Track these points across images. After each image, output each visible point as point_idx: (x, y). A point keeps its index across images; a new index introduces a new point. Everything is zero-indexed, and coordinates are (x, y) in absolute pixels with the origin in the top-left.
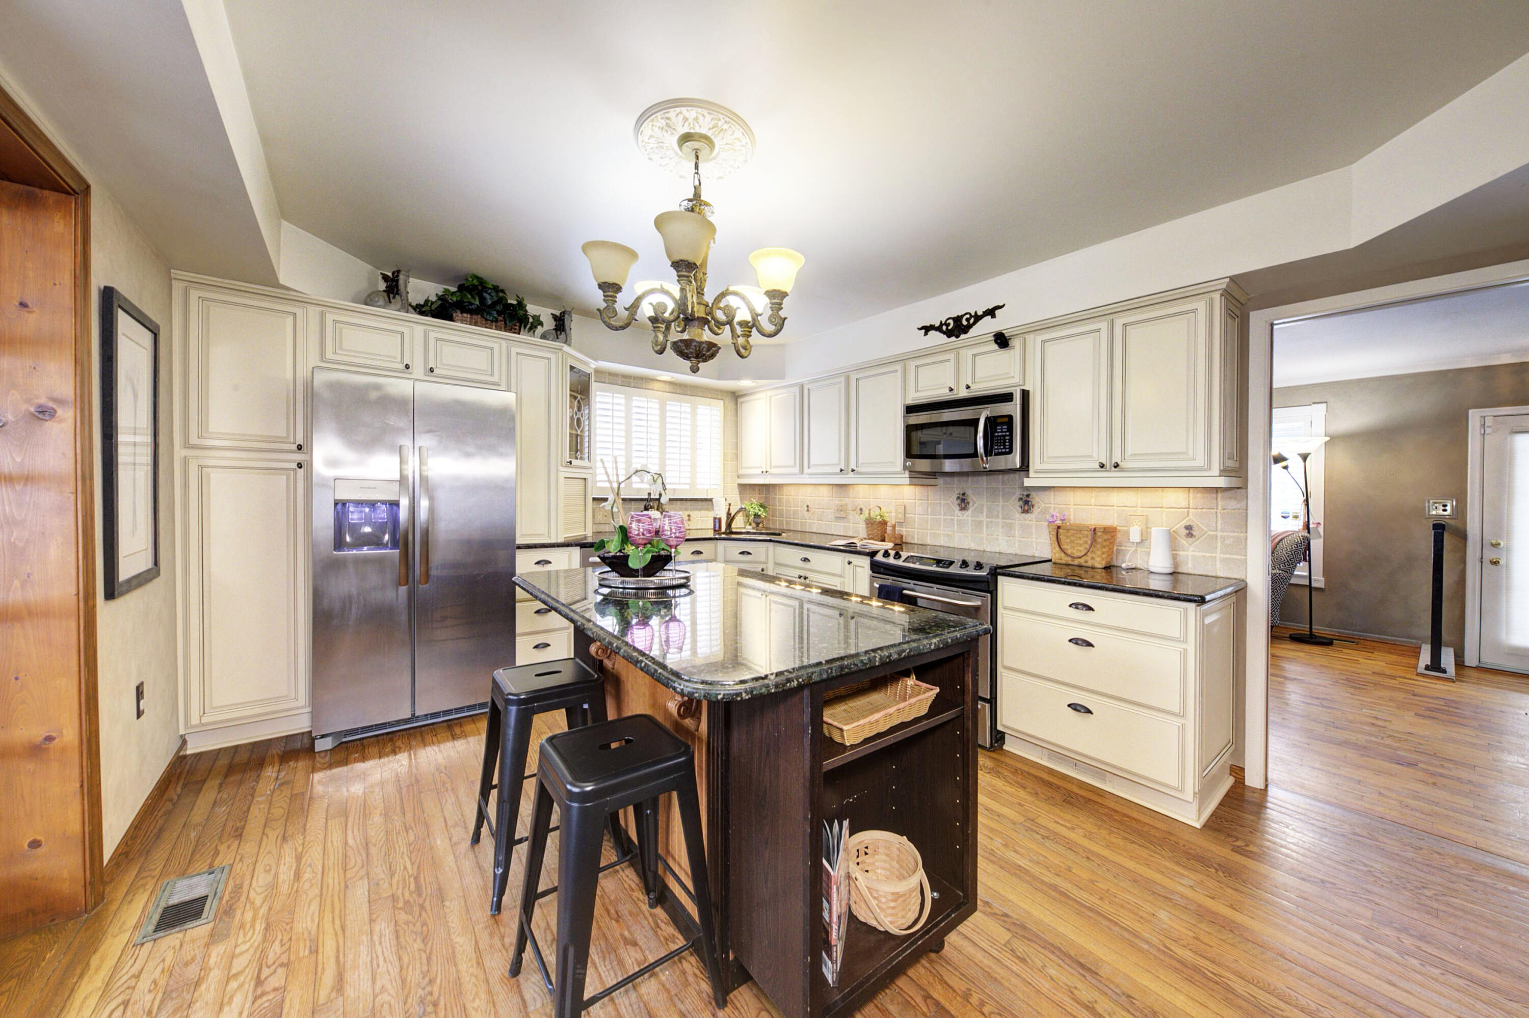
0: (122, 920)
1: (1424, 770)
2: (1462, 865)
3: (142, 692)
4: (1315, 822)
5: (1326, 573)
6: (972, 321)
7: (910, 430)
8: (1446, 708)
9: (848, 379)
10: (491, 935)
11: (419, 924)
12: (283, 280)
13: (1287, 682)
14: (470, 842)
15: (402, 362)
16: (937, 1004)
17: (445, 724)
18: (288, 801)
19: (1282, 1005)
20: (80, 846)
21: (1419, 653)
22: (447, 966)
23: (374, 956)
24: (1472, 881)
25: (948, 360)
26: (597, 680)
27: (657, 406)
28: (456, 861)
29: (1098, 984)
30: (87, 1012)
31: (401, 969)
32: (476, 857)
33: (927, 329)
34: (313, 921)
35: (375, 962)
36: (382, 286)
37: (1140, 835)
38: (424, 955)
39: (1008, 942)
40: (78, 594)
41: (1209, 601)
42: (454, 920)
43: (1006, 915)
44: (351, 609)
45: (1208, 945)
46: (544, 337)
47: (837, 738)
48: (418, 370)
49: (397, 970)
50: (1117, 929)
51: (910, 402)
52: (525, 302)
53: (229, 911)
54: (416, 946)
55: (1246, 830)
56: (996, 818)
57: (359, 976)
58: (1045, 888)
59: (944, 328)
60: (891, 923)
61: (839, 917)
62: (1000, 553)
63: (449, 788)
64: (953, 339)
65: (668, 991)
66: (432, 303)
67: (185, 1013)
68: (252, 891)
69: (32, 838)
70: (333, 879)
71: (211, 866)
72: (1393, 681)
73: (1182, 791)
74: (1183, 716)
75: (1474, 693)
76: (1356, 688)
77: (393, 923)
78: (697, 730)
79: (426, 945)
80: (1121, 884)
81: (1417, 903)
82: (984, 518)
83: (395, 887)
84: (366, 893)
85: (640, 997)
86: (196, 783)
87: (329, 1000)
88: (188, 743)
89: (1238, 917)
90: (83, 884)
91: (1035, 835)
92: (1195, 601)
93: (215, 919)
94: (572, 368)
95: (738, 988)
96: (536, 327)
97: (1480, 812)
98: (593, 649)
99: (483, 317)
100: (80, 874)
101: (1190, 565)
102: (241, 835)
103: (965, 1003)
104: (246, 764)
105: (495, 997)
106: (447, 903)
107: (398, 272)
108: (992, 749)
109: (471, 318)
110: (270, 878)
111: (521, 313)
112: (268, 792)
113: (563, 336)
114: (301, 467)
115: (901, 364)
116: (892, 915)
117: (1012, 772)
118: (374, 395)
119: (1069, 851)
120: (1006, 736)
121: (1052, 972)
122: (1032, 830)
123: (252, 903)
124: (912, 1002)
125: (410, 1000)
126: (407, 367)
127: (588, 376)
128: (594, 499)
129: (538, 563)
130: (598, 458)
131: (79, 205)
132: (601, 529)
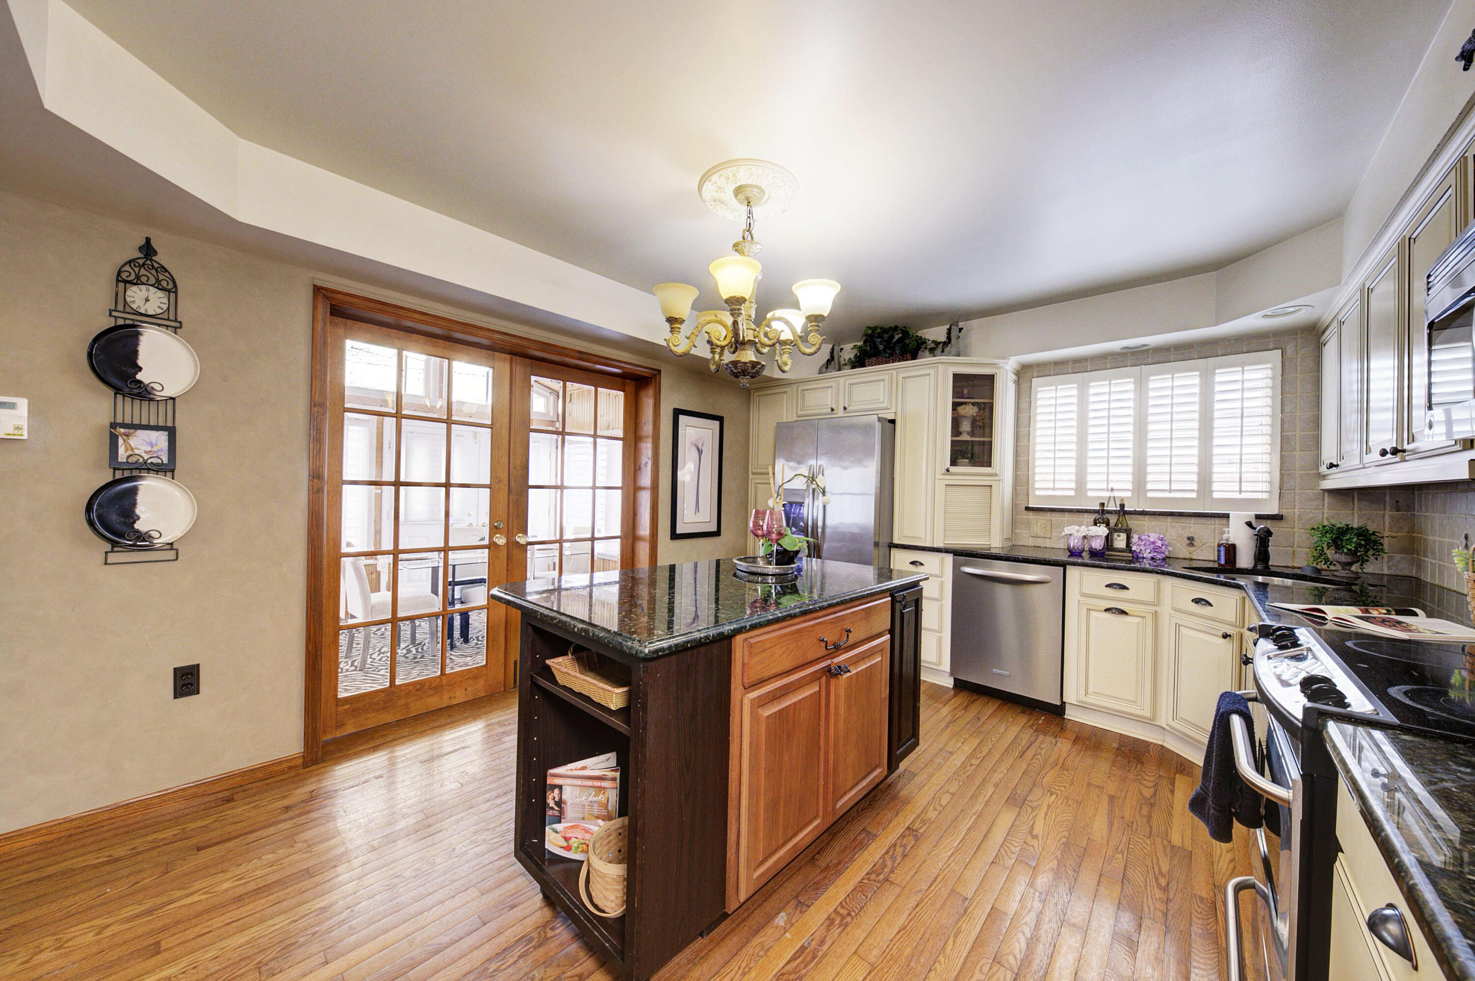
40: (650, 534)
48: (839, 410)
94: (957, 376)
96: (937, 346)
126: (832, 410)
127: (991, 378)
128: (1028, 509)
129: (913, 563)
130: (1037, 463)
131: (656, 380)
132: (1040, 542)
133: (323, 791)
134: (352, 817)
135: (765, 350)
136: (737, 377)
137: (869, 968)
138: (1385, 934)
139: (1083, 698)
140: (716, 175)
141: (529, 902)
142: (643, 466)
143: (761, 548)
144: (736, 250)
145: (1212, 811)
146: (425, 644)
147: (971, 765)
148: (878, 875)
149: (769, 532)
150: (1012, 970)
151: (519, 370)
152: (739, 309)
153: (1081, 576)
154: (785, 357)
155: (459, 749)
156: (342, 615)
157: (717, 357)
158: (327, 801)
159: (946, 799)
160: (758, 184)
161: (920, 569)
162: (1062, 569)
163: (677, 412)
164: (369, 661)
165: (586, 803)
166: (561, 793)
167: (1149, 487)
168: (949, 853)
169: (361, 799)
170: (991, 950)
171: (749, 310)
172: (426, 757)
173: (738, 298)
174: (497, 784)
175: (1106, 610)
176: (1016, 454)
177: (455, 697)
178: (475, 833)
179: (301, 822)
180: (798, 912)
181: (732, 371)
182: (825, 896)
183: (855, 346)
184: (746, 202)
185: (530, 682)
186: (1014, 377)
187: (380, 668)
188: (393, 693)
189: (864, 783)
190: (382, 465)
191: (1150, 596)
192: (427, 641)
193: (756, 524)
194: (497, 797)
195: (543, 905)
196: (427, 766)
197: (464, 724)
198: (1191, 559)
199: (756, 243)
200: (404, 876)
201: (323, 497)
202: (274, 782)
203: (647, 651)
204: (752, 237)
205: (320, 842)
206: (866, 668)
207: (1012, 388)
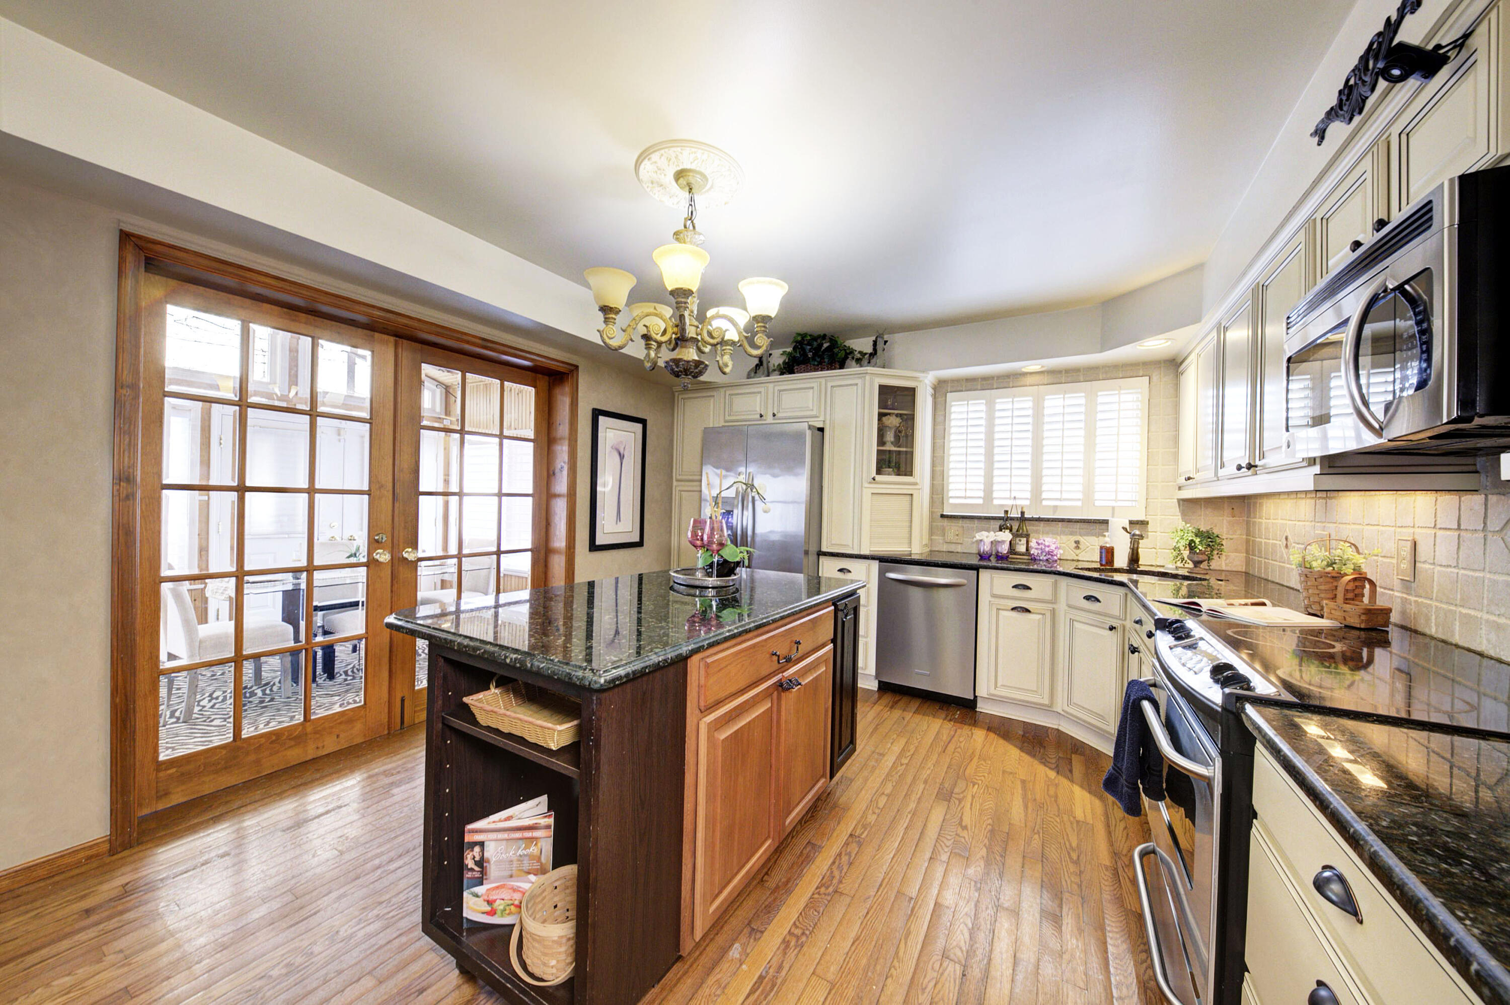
9: (1256, 292)
15: (760, 413)
25: (1365, 176)
48: (769, 417)
64: (1356, 118)
94: (881, 386)
109: (805, 367)
111: (843, 350)
113: (874, 359)
115: (1307, 227)
126: (761, 416)
127: (913, 390)
128: (942, 516)
129: (841, 570)
130: (951, 472)
131: (573, 376)
132: (952, 548)
133: (142, 882)
134: (189, 910)
135: (707, 349)
136: (678, 376)
137: (829, 986)
138: (1330, 894)
139: (993, 691)
140: (657, 153)
141: (443, 982)
142: (557, 471)
143: (701, 559)
144: (677, 239)
145: (1125, 789)
146: (274, 684)
147: (902, 765)
148: (827, 888)
149: (710, 542)
150: (959, 962)
151: (406, 357)
152: (685, 303)
153: (992, 579)
154: (727, 358)
155: (333, 810)
156: (163, 657)
157: (653, 354)
158: (146, 897)
159: (882, 801)
160: (702, 170)
161: (848, 576)
162: (975, 572)
163: (597, 414)
164: (196, 709)
165: (515, 858)
166: (483, 851)
167: (1044, 496)
168: (892, 855)
169: (200, 886)
170: (940, 943)
171: (693, 304)
172: (289, 823)
173: (685, 290)
174: (388, 846)
175: (1013, 609)
176: (933, 465)
177: (323, 747)
178: (363, 908)
179: (111, 927)
180: (752, 940)
181: (672, 370)
182: (778, 917)
183: (784, 352)
184: (687, 188)
185: (440, 725)
186: (932, 391)
187: (213, 717)
188: (239, 748)
189: (810, 796)
190: (209, 467)
191: (1048, 596)
192: (277, 680)
193: (694, 534)
194: (390, 862)
195: (461, 982)
196: (291, 835)
197: (338, 778)
198: (1078, 561)
199: (700, 234)
200: (271, 976)
201: (134, 505)
202: (65, 880)
203: (602, 681)
204: (694, 227)
205: (143, 950)
206: (812, 680)
207: (929, 401)
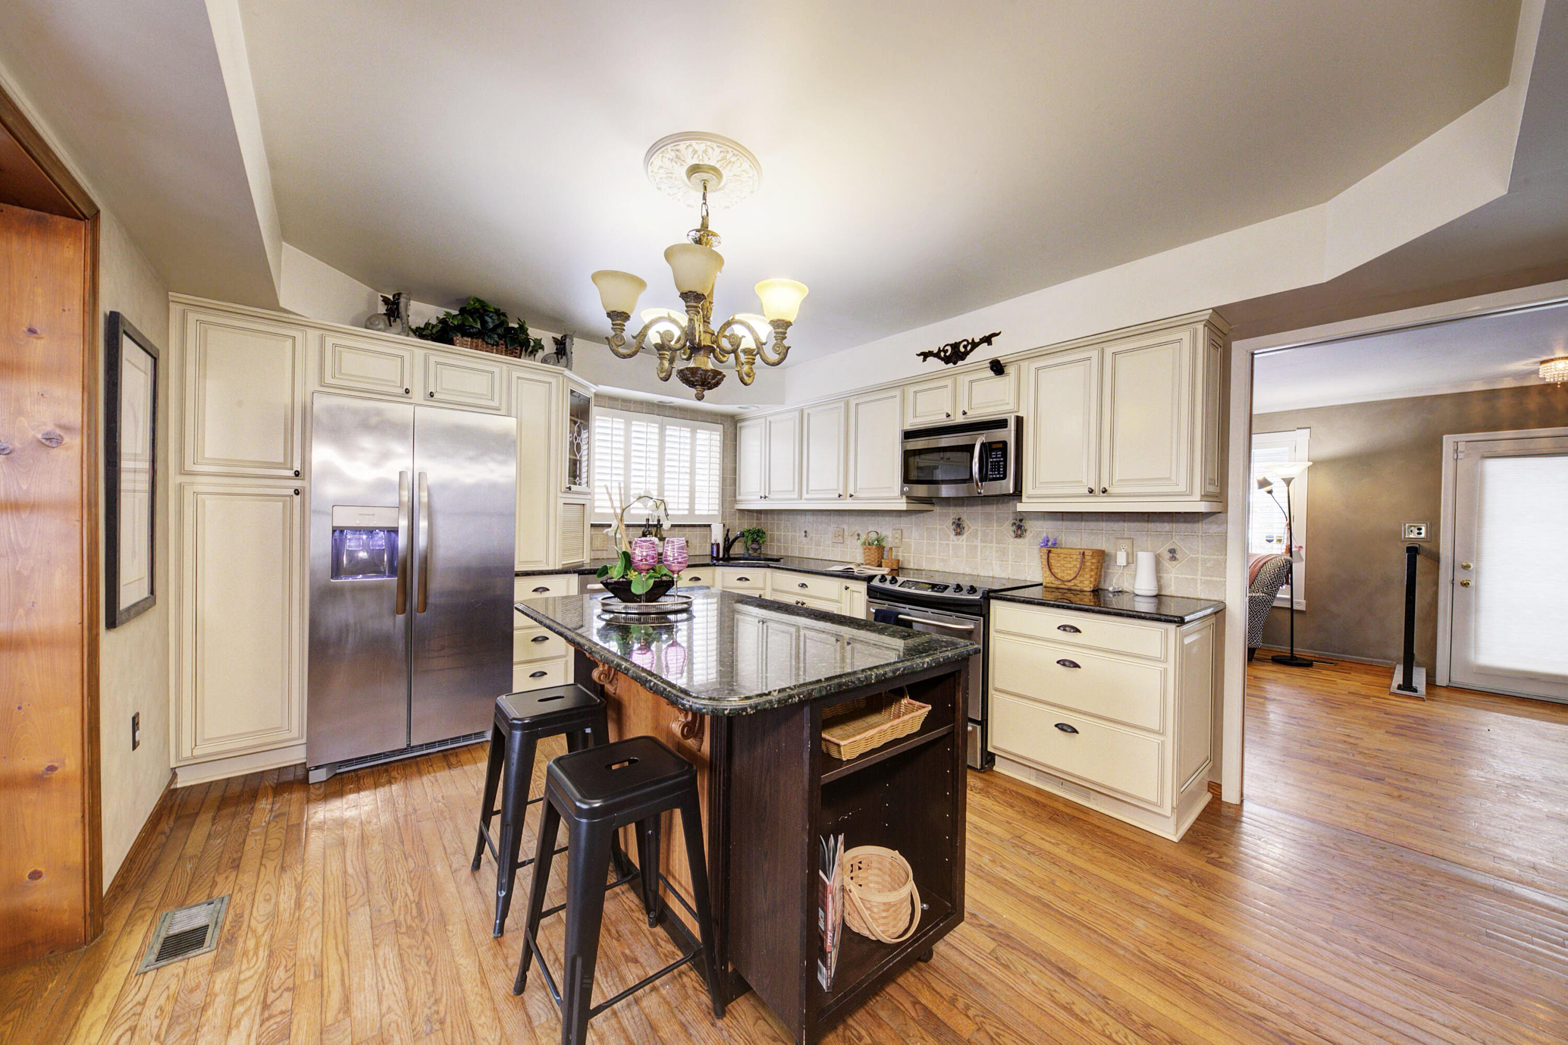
0: (123, 950)
1: (1389, 784)
2: (1418, 872)
3: (138, 724)
4: (1285, 834)
5: (1307, 596)
6: (969, 348)
7: (908, 455)
8: (1415, 726)
9: (847, 404)
10: (495, 956)
11: (422, 947)
12: (283, 304)
13: (1267, 702)
14: (470, 869)
15: (402, 386)
16: (925, 1008)
17: (441, 754)
18: (284, 832)
19: (1246, 1002)
20: (81, 876)
21: (1394, 673)
22: (452, 987)
23: (379, 979)
24: (1426, 886)
25: (946, 386)
26: (599, 704)
27: (657, 430)
28: (457, 888)
29: (1076, 987)
30: (94, 1038)
31: (407, 989)
32: (477, 882)
33: (926, 355)
34: (316, 947)
35: (380, 984)
36: (382, 309)
37: (1121, 849)
38: (429, 977)
39: (993, 950)
40: (82, 623)
41: (1188, 622)
42: (458, 944)
43: (992, 926)
44: (347, 637)
45: (1180, 950)
46: (545, 360)
47: (835, 755)
48: (418, 394)
49: (403, 990)
50: (1095, 936)
51: (908, 427)
52: (526, 326)
53: (231, 939)
54: (420, 968)
55: (1222, 843)
56: (985, 835)
57: (365, 997)
58: (1029, 900)
59: (942, 354)
60: (883, 932)
61: (834, 929)
62: (993, 577)
63: (448, 817)
64: (951, 365)
65: (668, 1003)
66: (433, 326)
67: (194, 1037)
68: (253, 921)
69: (33, 869)
70: (335, 907)
71: (209, 896)
72: (1366, 701)
73: (1161, 806)
74: (1161, 733)
75: (1441, 711)
76: (1331, 707)
77: (397, 946)
78: (699, 750)
79: (430, 967)
80: (1102, 895)
81: (1375, 907)
82: (978, 543)
83: (397, 912)
84: (369, 919)
85: (642, 1010)
86: (188, 816)
87: (337, 1021)
88: (178, 776)
89: (1209, 923)
90: (83, 915)
91: (1022, 851)
92: (1175, 622)
93: (217, 948)
94: (572, 392)
95: (735, 999)
96: (537, 351)
97: (1438, 822)
98: (595, 674)
99: (483, 340)
100: (80, 905)
101: (1173, 588)
102: (238, 866)
103: (952, 1007)
104: (239, 796)
105: (500, 1014)
106: (450, 928)
107: (399, 294)
108: (982, 770)
109: (472, 342)
110: (270, 907)
111: (523, 336)
112: (264, 824)
113: (563, 361)
114: (297, 494)
115: (900, 389)
116: (883, 924)
117: (1000, 792)
118: (374, 420)
119: (1053, 866)
120: (996, 757)
121: (1034, 977)
122: (1018, 846)
123: (254, 931)
124: (902, 1007)
125: (416, 1019)
126: (407, 391)
127: (588, 400)
128: (592, 525)
129: (536, 590)
130: (597, 484)
131: (88, 231)
132: (599, 555)
184: (702, 185)
